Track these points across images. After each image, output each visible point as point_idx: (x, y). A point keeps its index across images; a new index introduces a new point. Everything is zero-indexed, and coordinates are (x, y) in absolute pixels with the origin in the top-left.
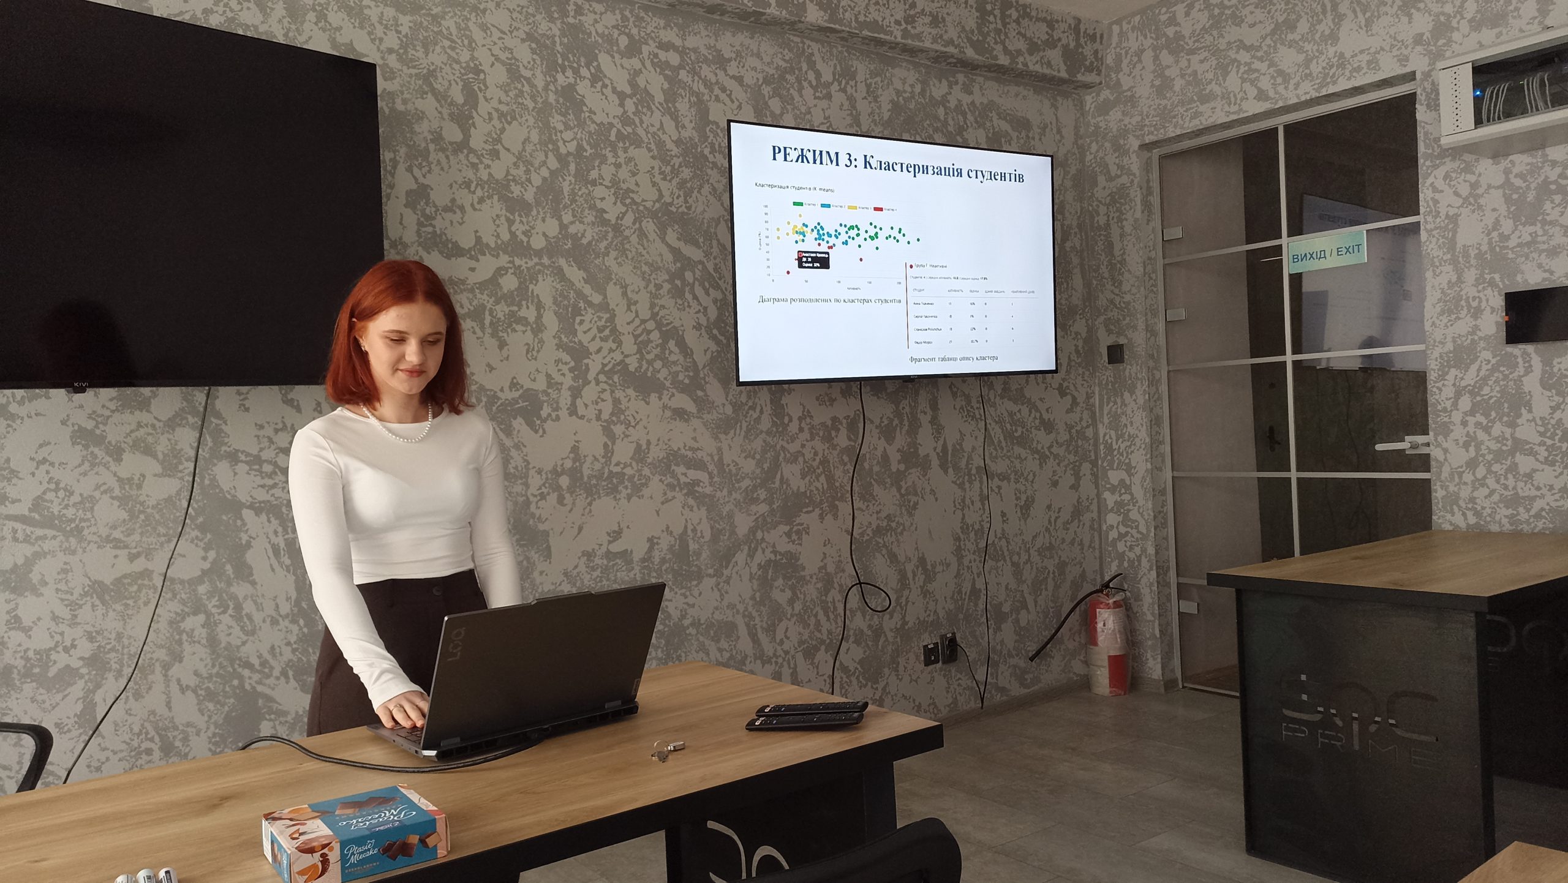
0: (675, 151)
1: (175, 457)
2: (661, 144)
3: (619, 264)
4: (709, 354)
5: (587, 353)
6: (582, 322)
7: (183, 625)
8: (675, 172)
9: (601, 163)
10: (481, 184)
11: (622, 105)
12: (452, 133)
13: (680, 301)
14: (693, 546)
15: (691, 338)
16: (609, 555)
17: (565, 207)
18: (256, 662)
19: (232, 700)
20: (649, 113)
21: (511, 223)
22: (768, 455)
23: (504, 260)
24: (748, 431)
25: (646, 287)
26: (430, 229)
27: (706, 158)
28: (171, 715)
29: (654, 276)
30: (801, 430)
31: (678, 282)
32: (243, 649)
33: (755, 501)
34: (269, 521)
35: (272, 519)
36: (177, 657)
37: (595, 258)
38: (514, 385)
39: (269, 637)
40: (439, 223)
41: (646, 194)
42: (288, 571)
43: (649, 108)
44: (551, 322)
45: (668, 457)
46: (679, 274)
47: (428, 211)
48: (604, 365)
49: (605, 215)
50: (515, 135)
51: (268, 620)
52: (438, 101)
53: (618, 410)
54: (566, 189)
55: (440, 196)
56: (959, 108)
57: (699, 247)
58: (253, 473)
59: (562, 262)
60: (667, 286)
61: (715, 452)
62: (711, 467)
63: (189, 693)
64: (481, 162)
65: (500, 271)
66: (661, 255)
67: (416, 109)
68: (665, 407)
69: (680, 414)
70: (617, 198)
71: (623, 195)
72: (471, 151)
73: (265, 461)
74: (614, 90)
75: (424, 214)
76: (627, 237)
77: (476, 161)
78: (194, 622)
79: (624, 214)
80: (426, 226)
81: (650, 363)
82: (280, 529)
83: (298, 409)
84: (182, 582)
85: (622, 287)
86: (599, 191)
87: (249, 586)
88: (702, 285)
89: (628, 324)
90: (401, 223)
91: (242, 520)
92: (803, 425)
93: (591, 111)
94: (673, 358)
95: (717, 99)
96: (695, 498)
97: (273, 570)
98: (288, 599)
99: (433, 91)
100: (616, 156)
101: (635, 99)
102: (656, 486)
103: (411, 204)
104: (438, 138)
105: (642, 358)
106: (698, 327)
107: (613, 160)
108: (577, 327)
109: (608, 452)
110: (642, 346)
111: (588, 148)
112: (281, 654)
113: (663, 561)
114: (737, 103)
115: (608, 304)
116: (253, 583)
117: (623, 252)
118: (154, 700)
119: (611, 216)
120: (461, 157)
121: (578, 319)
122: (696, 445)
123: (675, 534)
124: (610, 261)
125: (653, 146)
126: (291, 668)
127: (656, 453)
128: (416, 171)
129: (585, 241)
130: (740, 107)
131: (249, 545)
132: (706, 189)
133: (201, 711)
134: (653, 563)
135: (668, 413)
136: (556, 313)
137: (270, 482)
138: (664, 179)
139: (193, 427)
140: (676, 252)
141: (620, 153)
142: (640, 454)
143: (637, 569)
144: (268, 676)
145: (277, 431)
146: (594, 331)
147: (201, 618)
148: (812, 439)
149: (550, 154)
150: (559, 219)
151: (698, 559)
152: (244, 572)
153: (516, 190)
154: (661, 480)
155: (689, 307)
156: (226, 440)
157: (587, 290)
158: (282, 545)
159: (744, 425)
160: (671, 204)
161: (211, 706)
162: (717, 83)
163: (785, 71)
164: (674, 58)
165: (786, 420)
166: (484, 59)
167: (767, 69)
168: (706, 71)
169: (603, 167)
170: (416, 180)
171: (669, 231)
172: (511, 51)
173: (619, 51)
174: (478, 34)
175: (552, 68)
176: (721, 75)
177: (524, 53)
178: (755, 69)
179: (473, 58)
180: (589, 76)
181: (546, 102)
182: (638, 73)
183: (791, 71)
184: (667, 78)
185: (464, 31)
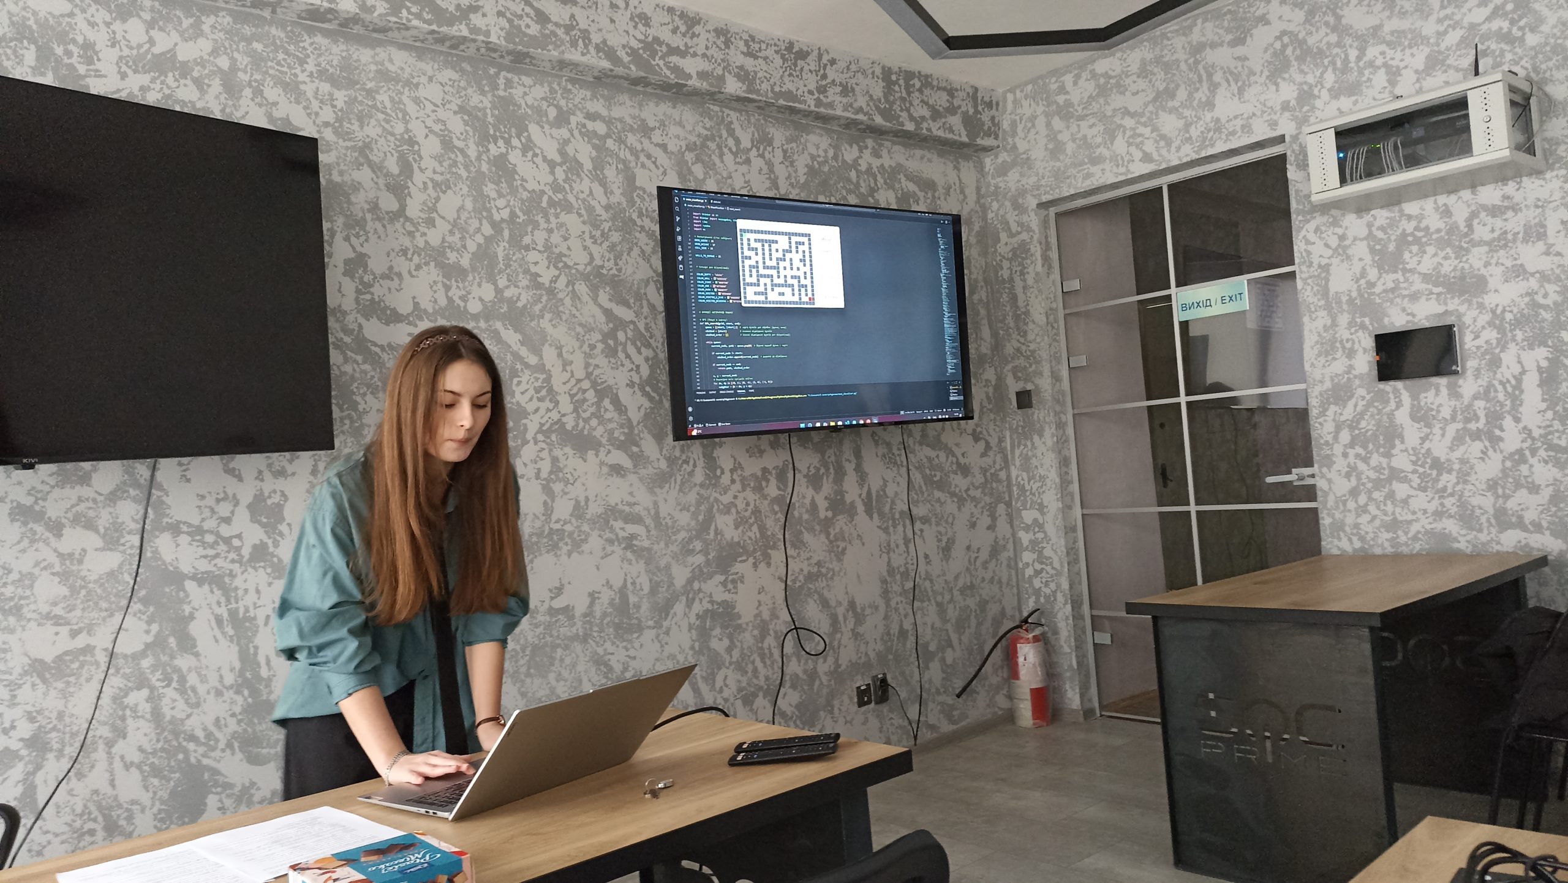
0: (605, 215)
1: (116, 530)
2: (590, 210)
3: (554, 326)
4: (643, 410)
5: (524, 414)
6: (519, 383)
7: (126, 701)
8: (605, 236)
9: (533, 229)
10: (417, 251)
11: (552, 173)
12: (388, 203)
13: (613, 360)
14: (633, 599)
15: (626, 396)
16: (552, 612)
17: (500, 272)
18: (200, 734)
19: (177, 775)
20: (578, 180)
21: (448, 288)
22: (702, 508)
24: (683, 483)
25: (581, 347)
26: (368, 297)
27: (635, 223)
28: (115, 793)
29: (587, 337)
30: (733, 481)
31: (611, 342)
32: (189, 722)
33: (691, 552)
34: (212, 592)
35: (215, 590)
36: (121, 733)
37: (531, 321)
39: (214, 709)
40: (377, 291)
41: (578, 258)
42: (232, 641)
43: (578, 175)
45: (606, 513)
46: (612, 334)
47: (366, 279)
48: (542, 425)
49: (539, 279)
50: (449, 204)
51: (213, 692)
52: (374, 172)
53: (556, 467)
54: (501, 255)
55: (377, 264)
56: (869, 170)
57: (629, 307)
58: (195, 544)
59: (499, 325)
60: (600, 346)
61: (651, 506)
62: (648, 521)
63: (134, 770)
64: (418, 230)
66: (594, 316)
67: (353, 180)
68: (602, 463)
69: (617, 470)
70: (550, 262)
71: (556, 259)
72: (407, 219)
73: (207, 531)
74: (545, 159)
75: (362, 282)
76: (562, 300)
77: (413, 229)
78: (138, 698)
79: (558, 277)
80: (365, 293)
81: (586, 420)
82: (223, 600)
83: (240, 479)
84: (125, 656)
85: (557, 348)
86: (533, 256)
87: (192, 658)
88: (634, 344)
89: (564, 383)
90: (339, 291)
91: (185, 591)
92: (735, 477)
93: (523, 180)
94: (608, 416)
95: (643, 166)
96: (634, 552)
97: (217, 641)
98: (232, 670)
99: (369, 162)
100: (548, 221)
101: (564, 167)
102: (595, 542)
103: (349, 273)
104: (374, 207)
105: (578, 417)
106: (631, 384)
107: (546, 226)
108: (514, 388)
109: (548, 511)
110: (578, 406)
111: (520, 214)
112: (226, 726)
113: (605, 615)
114: (662, 170)
115: (544, 365)
116: (197, 655)
117: (558, 314)
118: (97, 778)
119: (545, 280)
120: (398, 225)
121: (515, 380)
122: (632, 500)
123: (615, 588)
124: (545, 323)
125: (583, 212)
126: (236, 738)
127: (594, 509)
128: (353, 239)
129: (520, 304)
130: (665, 173)
131: (192, 617)
132: (636, 251)
133: (146, 788)
134: (594, 617)
135: (605, 470)
137: (211, 552)
138: (595, 243)
139: (135, 500)
140: (608, 313)
141: (552, 219)
142: (579, 511)
143: (579, 624)
144: (214, 749)
145: (218, 501)
146: (531, 392)
147: (145, 692)
148: (744, 490)
149: (484, 222)
150: (495, 284)
151: (638, 612)
152: (187, 644)
153: (452, 257)
154: (600, 536)
155: (623, 365)
156: (168, 511)
157: (524, 352)
158: (226, 615)
159: (679, 478)
160: (602, 267)
161: (156, 781)
162: (643, 150)
163: (707, 139)
164: (600, 128)
165: (718, 472)
166: (418, 131)
167: (690, 137)
168: (631, 139)
169: (536, 232)
170: (354, 249)
171: (601, 292)
172: (444, 123)
173: (548, 122)
174: (411, 108)
175: (484, 139)
176: (646, 141)
177: (456, 125)
178: (678, 137)
179: (407, 131)
180: (520, 146)
181: (479, 172)
182: (566, 142)
183: (712, 138)
184: (595, 147)
185: (397, 103)
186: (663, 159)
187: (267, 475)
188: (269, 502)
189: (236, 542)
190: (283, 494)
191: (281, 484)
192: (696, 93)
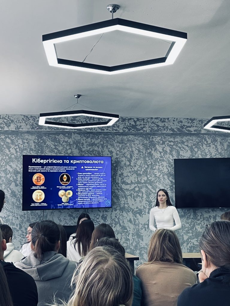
0: (172, 161)
2: (169, 161)
3: (159, 185)
5: (152, 202)
8: (172, 166)
10: (132, 171)
11: (161, 154)
12: (128, 163)
17: (148, 174)
21: (138, 178)
22: (192, 223)
23: (136, 185)
24: (187, 218)
26: (123, 180)
31: (172, 188)
33: (189, 233)
37: (154, 184)
38: (137, 208)
40: (124, 179)
41: (165, 170)
43: (166, 154)
44: (145, 196)
49: (156, 175)
50: (139, 163)
52: (126, 158)
54: (149, 171)
55: (125, 175)
59: (147, 185)
60: (169, 188)
65: (135, 187)
66: (168, 182)
67: (122, 160)
70: (159, 172)
72: (131, 166)
74: (159, 151)
75: (122, 178)
76: (161, 179)
77: (132, 167)
79: (160, 175)
83: (100, 212)
86: (155, 171)
90: (118, 179)
92: (201, 217)
93: (154, 156)
95: (182, 150)
99: (125, 156)
100: (159, 164)
101: (163, 153)
103: (120, 176)
104: (125, 164)
108: (150, 197)
111: (153, 163)
114: (186, 150)
117: (160, 182)
119: (158, 175)
120: (129, 167)
121: (150, 195)
124: (157, 184)
125: (167, 161)
128: (121, 171)
129: (152, 181)
136: (146, 194)
138: (169, 167)
140: (171, 181)
141: (160, 163)
145: (97, 215)
146: (153, 198)
148: (204, 220)
149: (146, 165)
150: (147, 177)
153: (139, 172)
157: (152, 190)
159: (186, 217)
160: (171, 172)
162: (182, 147)
163: (199, 142)
164: (172, 144)
165: (197, 216)
166: (134, 149)
167: (194, 142)
168: (179, 145)
169: (156, 166)
170: (121, 172)
171: (170, 177)
172: (139, 147)
173: (160, 144)
174: (133, 145)
175: (147, 149)
176: (183, 145)
177: (141, 147)
178: (191, 143)
179: (132, 150)
180: (154, 149)
181: (145, 156)
182: (164, 147)
183: (200, 142)
184: (170, 148)
185: (131, 145)
186: (187, 148)
187: (104, 211)
188: (105, 216)
189: (99, 222)
190: (107, 215)
191: (106, 213)
192: (194, 134)
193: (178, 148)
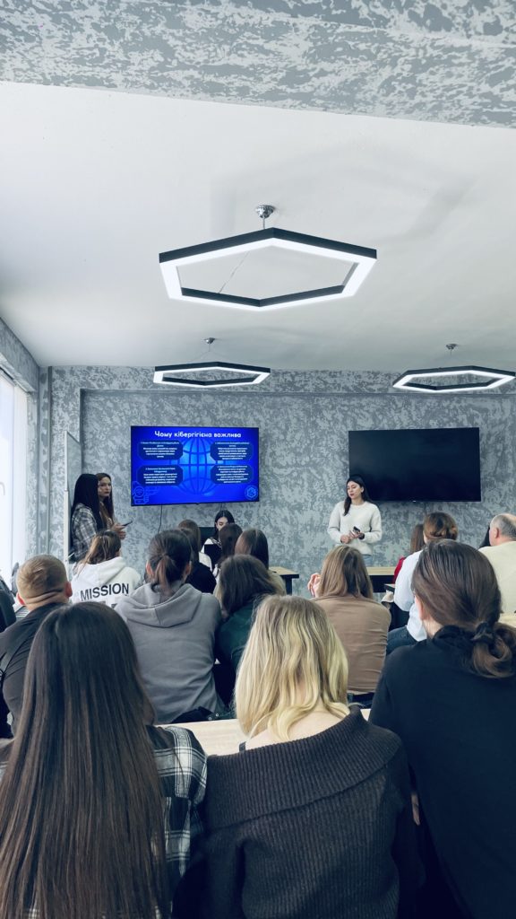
2: (341, 433)
3: (327, 468)
5: (316, 493)
6: (315, 484)
10: (289, 449)
11: (329, 424)
12: (282, 437)
16: (321, 549)
17: (311, 453)
21: (296, 459)
23: (294, 468)
37: (320, 466)
38: (295, 501)
43: (338, 423)
44: (306, 484)
50: (298, 436)
53: (325, 508)
54: (312, 448)
55: (278, 453)
59: (310, 468)
64: (289, 444)
65: (293, 472)
66: (340, 465)
70: (327, 449)
71: (329, 448)
74: (327, 420)
76: (329, 460)
77: (287, 443)
79: (329, 454)
85: (327, 474)
86: (321, 448)
93: (320, 427)
95: (360, 418)
99: (277, 427)
100: (327, 438)
101: (333, 422)
103: (271, 456)
104: (278, 439)
108: (313, 485)
109: (321, 520)
110: (333, 491)
115: (323, 479)
119: (325, 455)
120: (284, 443)
124: (324, 467)
136: (308, 482)
150: (310, 456)
153: (298, 450)
157: (317, 475)
160: (344, 450)
163: (384, 406)
164: (346, 409)
166: (291, 417)
167: (378, 407)
168: (356, 410)
169: (323, 441)
171: (343, 457)
172: (298, 414)
173: (329, 409)
174: (290, 412)
175: (309, 416)
176: (362, 411)
177: (301, 414)
178: (373, 407)
179: (288, 418)
180: (320, 417)
181: (307, 426)
182: (335, 414)
183: (387, 406)
184: (343, 414)
185: (286, 411)
186: (367, 415)
191: (252, 509)
192: (378, 394)
193: (354, 415)
